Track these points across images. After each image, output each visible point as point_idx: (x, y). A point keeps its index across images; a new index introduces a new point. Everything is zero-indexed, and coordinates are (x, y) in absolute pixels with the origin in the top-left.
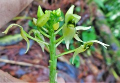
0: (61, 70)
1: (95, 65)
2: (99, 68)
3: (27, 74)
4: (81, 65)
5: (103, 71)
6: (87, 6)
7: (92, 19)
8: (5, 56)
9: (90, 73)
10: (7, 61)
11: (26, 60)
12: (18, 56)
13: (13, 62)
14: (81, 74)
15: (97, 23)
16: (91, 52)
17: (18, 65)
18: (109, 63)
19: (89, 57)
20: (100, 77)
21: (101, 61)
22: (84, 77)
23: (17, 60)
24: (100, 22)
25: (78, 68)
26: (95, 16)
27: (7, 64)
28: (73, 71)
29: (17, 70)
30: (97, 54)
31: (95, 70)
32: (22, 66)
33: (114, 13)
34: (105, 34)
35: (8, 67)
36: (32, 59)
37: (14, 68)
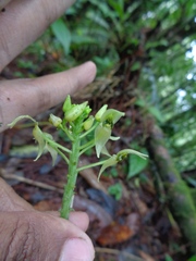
0: (94, 200)
1: (144, 201)
2: (149, 206)
3: (47, 200)
4: (124, 198)
5: (153, 210)
6: (141, 119)
7: (145, 136)
8: (21, 173)
9: (135, 210)
10: (21, 179)
11: (47, 180)
12: (37, 174)
13: (30, 181)
14: (121, 210)
15: (152, 143)
16: (140, 182)
17: (35, 186)
18: (163, 199)
19: (137, 189)
20: (147, 218)
21: (152, 195)
22: (125, 215)
23: (35, 180)
24: (155, 142)
25: (118, 202)
26: (150, 133)
27: (21, 183)
28: (110, 205)
29: (34, 193)
30: (148, 185)
31: (143, 208)
32: (41, 189)
34: (161, 159)
35: (23, 187)
36: (56, 180)
37: (30, 190)
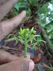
0: (29, 51)
1: (42, 50)
2: (43, 51)
3: (16, 53)
4: (36, 50)
5: (44, 52)
6: (39, 27)
7: (40, 32)
8: (8, 46)
9: (40, 53)
10: (9, 48)
11: (16, 48)
12: (13, 46)
13: (11, 48)
14: (36, 53)
15: (42, 34)
16: (40, 45)
17: (13, 50)
18: (47, 49)
19: (39, 47)
20: (43, 54)
21: (44, 48)
22: (37, 54)
23: (12, 48)
24: (43, 33)
25: (35, 51)
26: (42, 31)
27: (9, 49)
28: (33, 52)
29: (12, 52)
30: (42, 45)
32: (14, 50)
33: (49, 30)
34: (45, 38)
35: (9, 50)
36: (18, 47)
37: (11, 51)
